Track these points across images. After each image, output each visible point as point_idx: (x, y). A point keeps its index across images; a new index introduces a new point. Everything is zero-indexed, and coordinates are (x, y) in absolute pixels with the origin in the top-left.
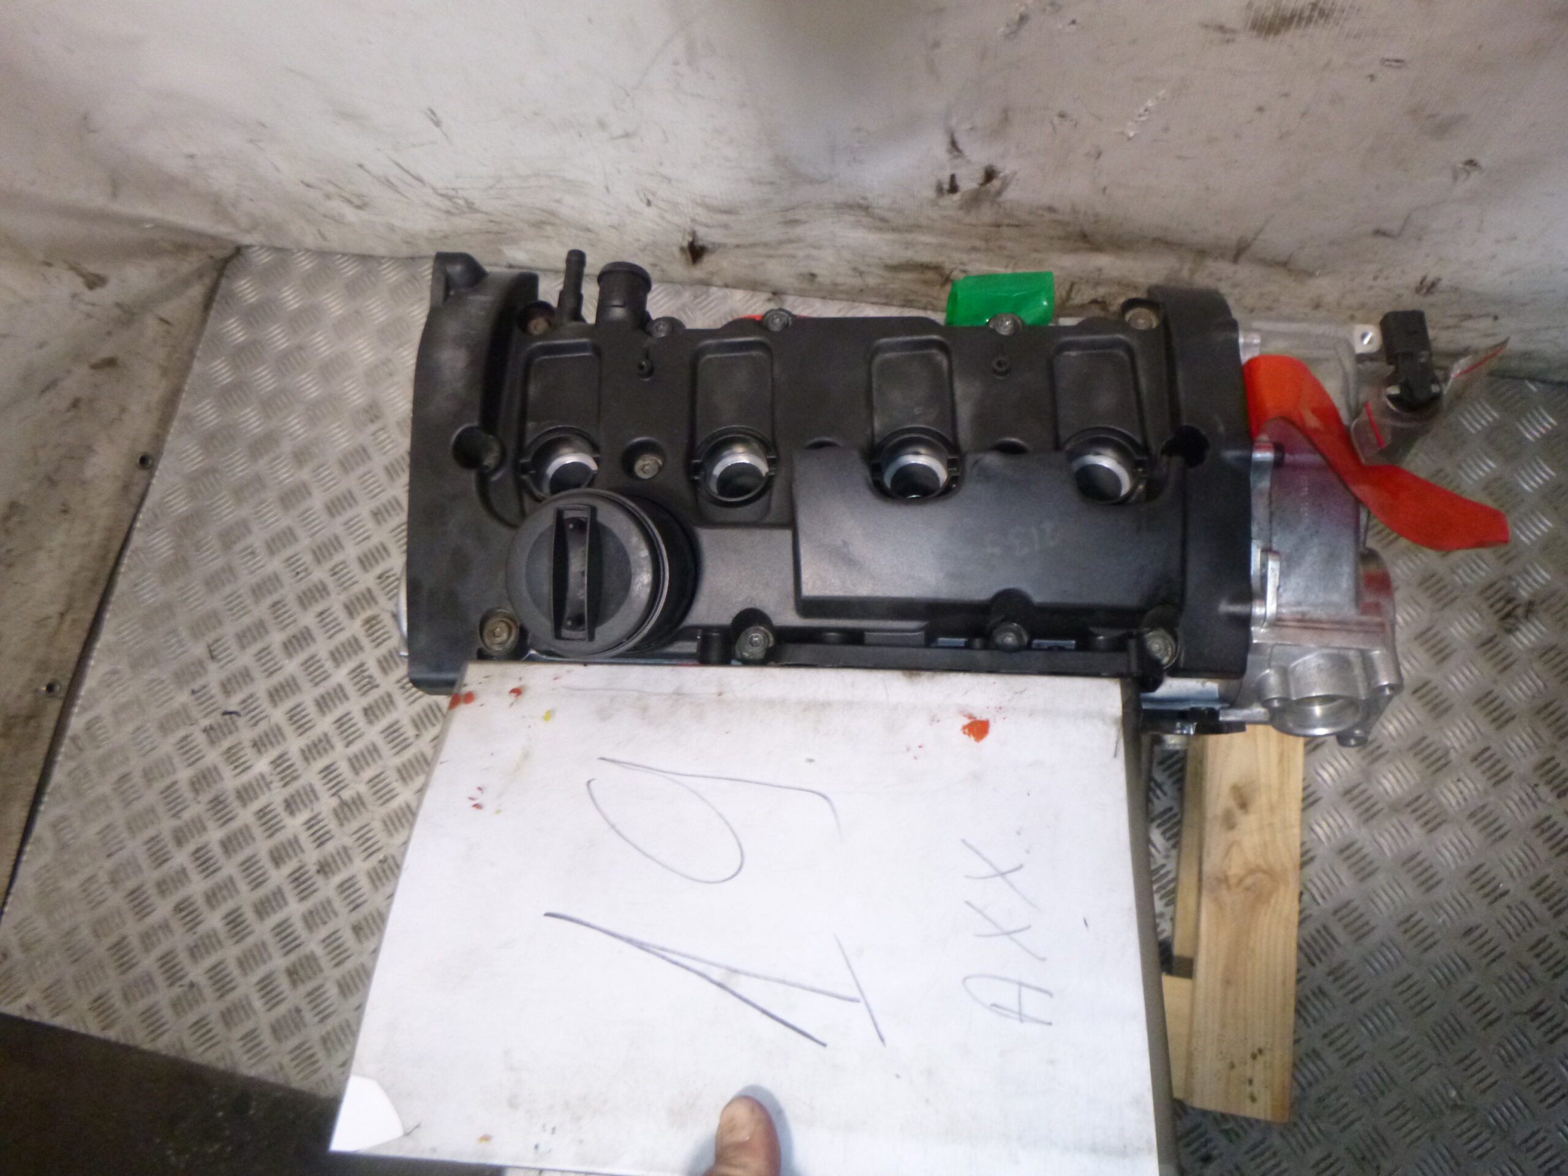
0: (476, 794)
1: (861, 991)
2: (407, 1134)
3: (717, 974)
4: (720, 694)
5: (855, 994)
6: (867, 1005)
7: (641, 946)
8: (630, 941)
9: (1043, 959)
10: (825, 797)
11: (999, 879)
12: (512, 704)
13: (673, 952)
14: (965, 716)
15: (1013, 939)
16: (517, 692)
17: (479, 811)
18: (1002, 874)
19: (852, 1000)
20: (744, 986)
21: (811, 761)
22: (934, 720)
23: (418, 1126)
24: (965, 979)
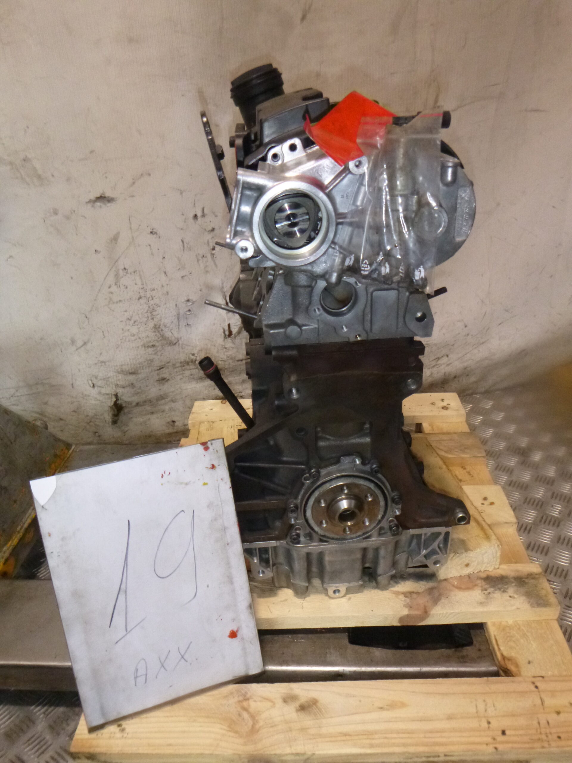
0: (167, 473)
1: (130, 631)
2: (43, 507)
3: (123, 586)
4: (228, 544)
5: (129, 630)
6: (126, 635)
7: (126, 558)
8: (127, 553)
9: (156, 677)
10: (195, 595)
11: (181, 657)
12: (207, 468)
13: (127, 569)
14: (237, 629)
15: (161, 668)
16: (213, 467)
17: (161, 477)
18: (183, 657)
19: (126, 630)
20: (122, 597)
21: (208, 586)
22: (233, 620)
23: (46, 509)
24: (143, 659)
